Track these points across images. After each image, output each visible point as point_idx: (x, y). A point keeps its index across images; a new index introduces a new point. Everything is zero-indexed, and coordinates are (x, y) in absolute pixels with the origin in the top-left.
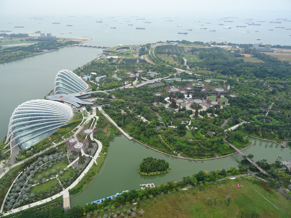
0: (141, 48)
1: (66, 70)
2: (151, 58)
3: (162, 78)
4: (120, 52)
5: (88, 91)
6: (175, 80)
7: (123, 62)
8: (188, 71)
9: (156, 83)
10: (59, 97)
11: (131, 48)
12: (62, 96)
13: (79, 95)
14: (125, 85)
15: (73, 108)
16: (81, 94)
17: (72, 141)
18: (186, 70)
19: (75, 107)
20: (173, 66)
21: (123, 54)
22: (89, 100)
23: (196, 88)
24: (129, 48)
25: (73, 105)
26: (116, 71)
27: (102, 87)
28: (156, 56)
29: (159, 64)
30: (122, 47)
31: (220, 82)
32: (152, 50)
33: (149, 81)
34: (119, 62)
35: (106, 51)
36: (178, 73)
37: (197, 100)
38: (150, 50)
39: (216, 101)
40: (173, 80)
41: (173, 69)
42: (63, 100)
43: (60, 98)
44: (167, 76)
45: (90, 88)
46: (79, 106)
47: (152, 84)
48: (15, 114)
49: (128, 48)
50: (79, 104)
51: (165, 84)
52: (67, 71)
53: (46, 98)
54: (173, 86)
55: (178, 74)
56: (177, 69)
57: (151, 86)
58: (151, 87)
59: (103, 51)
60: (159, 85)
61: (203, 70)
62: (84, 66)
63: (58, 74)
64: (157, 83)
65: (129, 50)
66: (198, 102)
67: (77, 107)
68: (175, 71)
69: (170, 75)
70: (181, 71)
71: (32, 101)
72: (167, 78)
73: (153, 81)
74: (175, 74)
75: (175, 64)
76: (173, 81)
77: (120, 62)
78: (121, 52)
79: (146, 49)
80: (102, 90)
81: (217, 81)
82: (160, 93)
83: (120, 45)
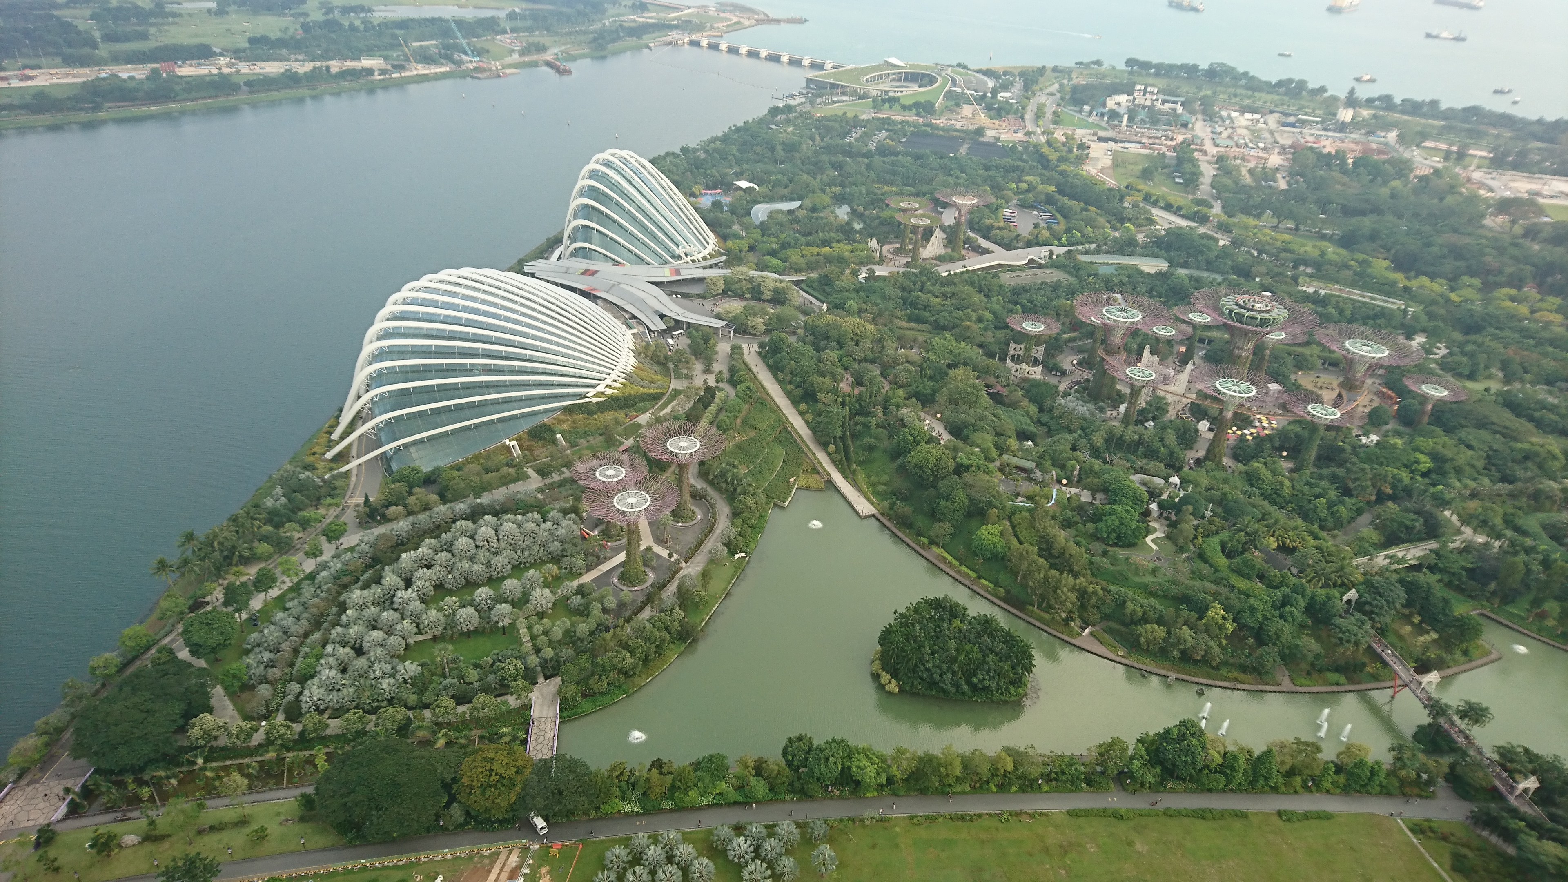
0: (991, 84)
1: (625, 153)
3: (1073, 248)
4: (885, 93)
5: (711, 267)
6: (1129, 265)
7: (891, 143)
8: (1211, 227)
9: (1033, 271)
10: (583, 274)
11: (940, 80)
12: (592, 268)
13: (665, 274)
15: (635, 331)
16: (677, 272)
17: (607, 476)
18: (1203, 219)
19: (641, 329)
22: (708, 305)
23: (1241, 322)
24: (932, 80)
25: (634, 317)
30: (901, 73)
33: (999, 257)
34: (873, 145)
35: (821, 85)
36: (1156, 230)
37: (1230, 384)
39: (1337, 402)
40: (1124, 265)
41: (1137, 208)
42: (594, 289)
43: (585, 277)
45: (719, 254)
46: (661, 325)
47: (1011, 268)
48: (388, 320)
49: (926, 79)
50: (662, 316)
51: (1077, 281)
52: (632, 161)
53: (527, 269)
54: (1119, 296)
56: (1155, 212)
57: (1010, 282)
59: (809, 81)
60: (1045, 280)
61: (1294, 231)
62: (711, 142)
63: (592, 166)
64: (1038, 271)
65: (928, 88)
66: (1234, 391)
67: (653, 328)
68: (1146, 222)
69: (1116, 235)
70: (1174, 223)
71: (464, 271)
72: (1098, 251)
73: (1019, 257)
74: (1140, 238)
76: (1123, 271)
77: (879, 142)
78: (892, 94)
82: (1044, 323)
83: (893, 60)
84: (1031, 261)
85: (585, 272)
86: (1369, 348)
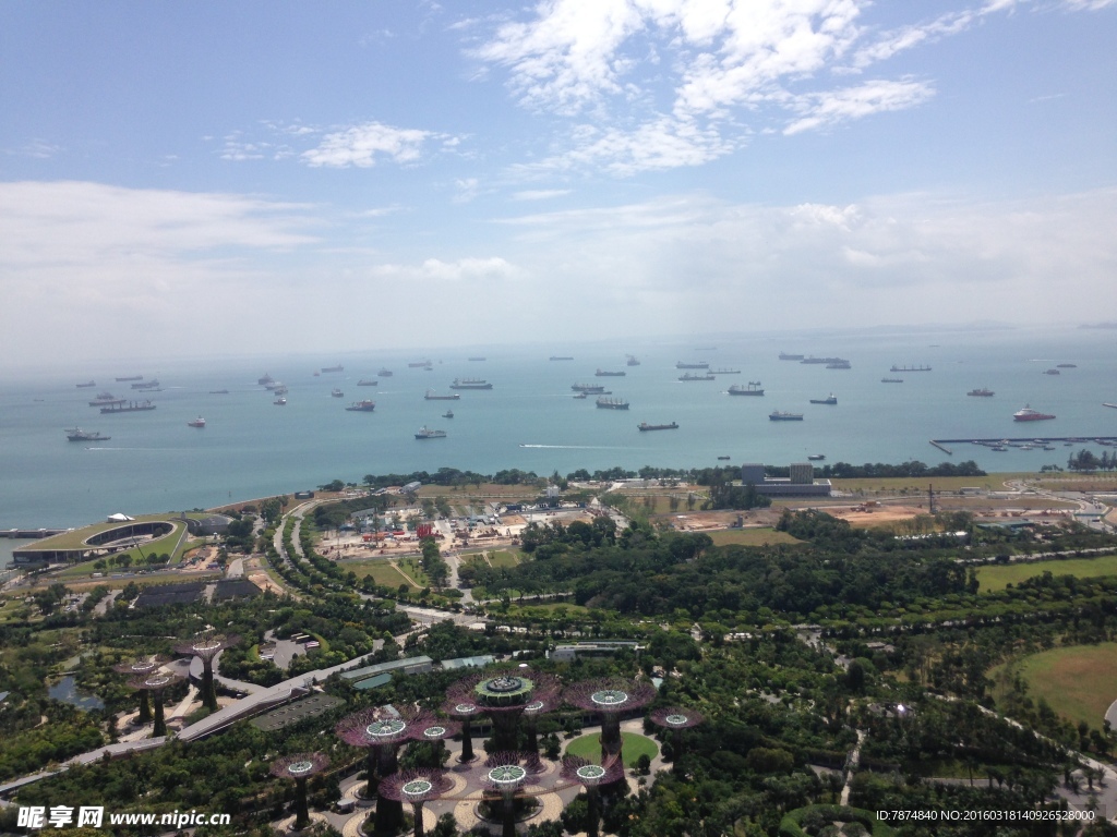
0: (230, 520)
2: (280, 571)
3: (337, 668)
4: (112, 550)
6: (396, 669)
7: (122, 602)
8: (467, 613)
9: (298, 703)
11: (175, 527)
14: (115, 736)
18: (457, 608)
20: (392, 597)
21: (127, 565)
23: (495, 705)
24: (166, 528)
26: (75, 661)
28: (306, 556)
29: (321, 596)
30: (130, 527)
31: (618, 655)
32: (290, 526)
33: (259, 695)
34: (101, 609)
35: (32, 557)
36: (417, 629)
37: (500, 772)
38: (280, 530)
39: (604, 758)
40: (388, 671)
41: (393, 612)
44: (361, 653)
47: (273, 706)
49: (159, 529)
51: (345, 701)
54: (389, 708)
55: (415, 637)
56: (413, 611)
57: (270, 723)
58: (268, 728)
59: (16, 554)
60: (311, 709)
61: (537, 600)
64: (303, 703)
65: (164, 536)
68: (404, 623)
69: (378, 645)
70: (433, 617)
72: (362, 665)
73: (283, 690)
74: (401, 640)
75: (404, 588)
76: (387, 678)
77: (108, 604)
78: (121, 551)
79: (259, 524)
81: (606, 649)
82: (312, 760)
83: (119, 516)
84: (295, 692)
86: (611, 697)
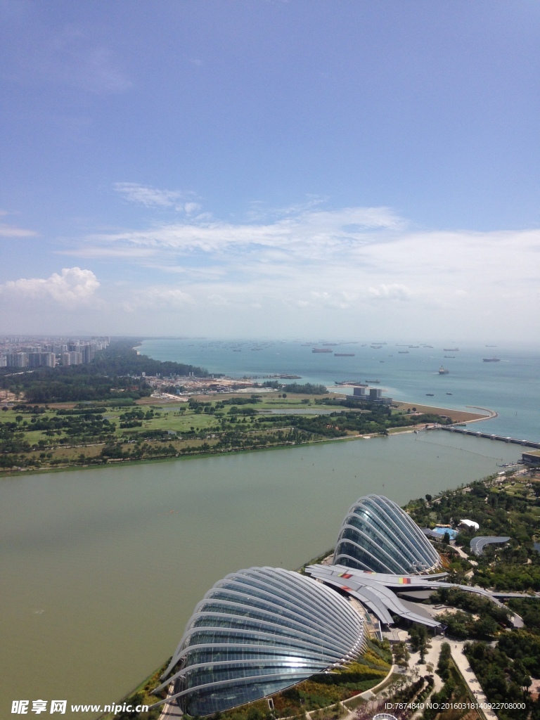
5: (434, 580)
12: (349, 573)
13: (399, 581)
15: (371, 622)
16: (409, 581)
19: (375, 621)
22: (429, 608)
25: (371, 611)
27: (483, 575)
35: (534, 459)
42: (348, 588)
43: (343, 580)
45: (442, 571)
46: (389, 620)
50: (392, 613)
53: (307, 570)
62: (448, 493)
67: (384, 622)
80: (483, 585)
85: (344, 576)
